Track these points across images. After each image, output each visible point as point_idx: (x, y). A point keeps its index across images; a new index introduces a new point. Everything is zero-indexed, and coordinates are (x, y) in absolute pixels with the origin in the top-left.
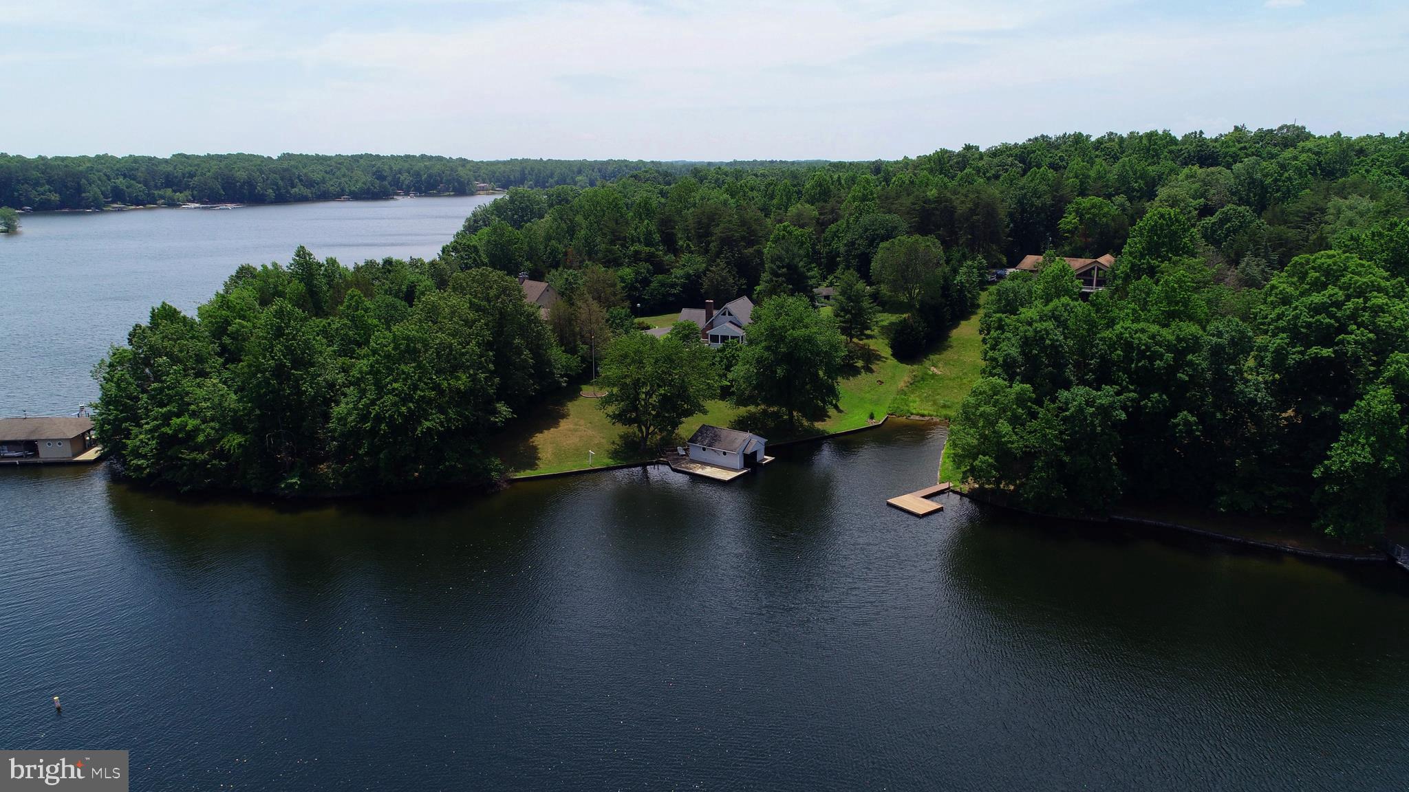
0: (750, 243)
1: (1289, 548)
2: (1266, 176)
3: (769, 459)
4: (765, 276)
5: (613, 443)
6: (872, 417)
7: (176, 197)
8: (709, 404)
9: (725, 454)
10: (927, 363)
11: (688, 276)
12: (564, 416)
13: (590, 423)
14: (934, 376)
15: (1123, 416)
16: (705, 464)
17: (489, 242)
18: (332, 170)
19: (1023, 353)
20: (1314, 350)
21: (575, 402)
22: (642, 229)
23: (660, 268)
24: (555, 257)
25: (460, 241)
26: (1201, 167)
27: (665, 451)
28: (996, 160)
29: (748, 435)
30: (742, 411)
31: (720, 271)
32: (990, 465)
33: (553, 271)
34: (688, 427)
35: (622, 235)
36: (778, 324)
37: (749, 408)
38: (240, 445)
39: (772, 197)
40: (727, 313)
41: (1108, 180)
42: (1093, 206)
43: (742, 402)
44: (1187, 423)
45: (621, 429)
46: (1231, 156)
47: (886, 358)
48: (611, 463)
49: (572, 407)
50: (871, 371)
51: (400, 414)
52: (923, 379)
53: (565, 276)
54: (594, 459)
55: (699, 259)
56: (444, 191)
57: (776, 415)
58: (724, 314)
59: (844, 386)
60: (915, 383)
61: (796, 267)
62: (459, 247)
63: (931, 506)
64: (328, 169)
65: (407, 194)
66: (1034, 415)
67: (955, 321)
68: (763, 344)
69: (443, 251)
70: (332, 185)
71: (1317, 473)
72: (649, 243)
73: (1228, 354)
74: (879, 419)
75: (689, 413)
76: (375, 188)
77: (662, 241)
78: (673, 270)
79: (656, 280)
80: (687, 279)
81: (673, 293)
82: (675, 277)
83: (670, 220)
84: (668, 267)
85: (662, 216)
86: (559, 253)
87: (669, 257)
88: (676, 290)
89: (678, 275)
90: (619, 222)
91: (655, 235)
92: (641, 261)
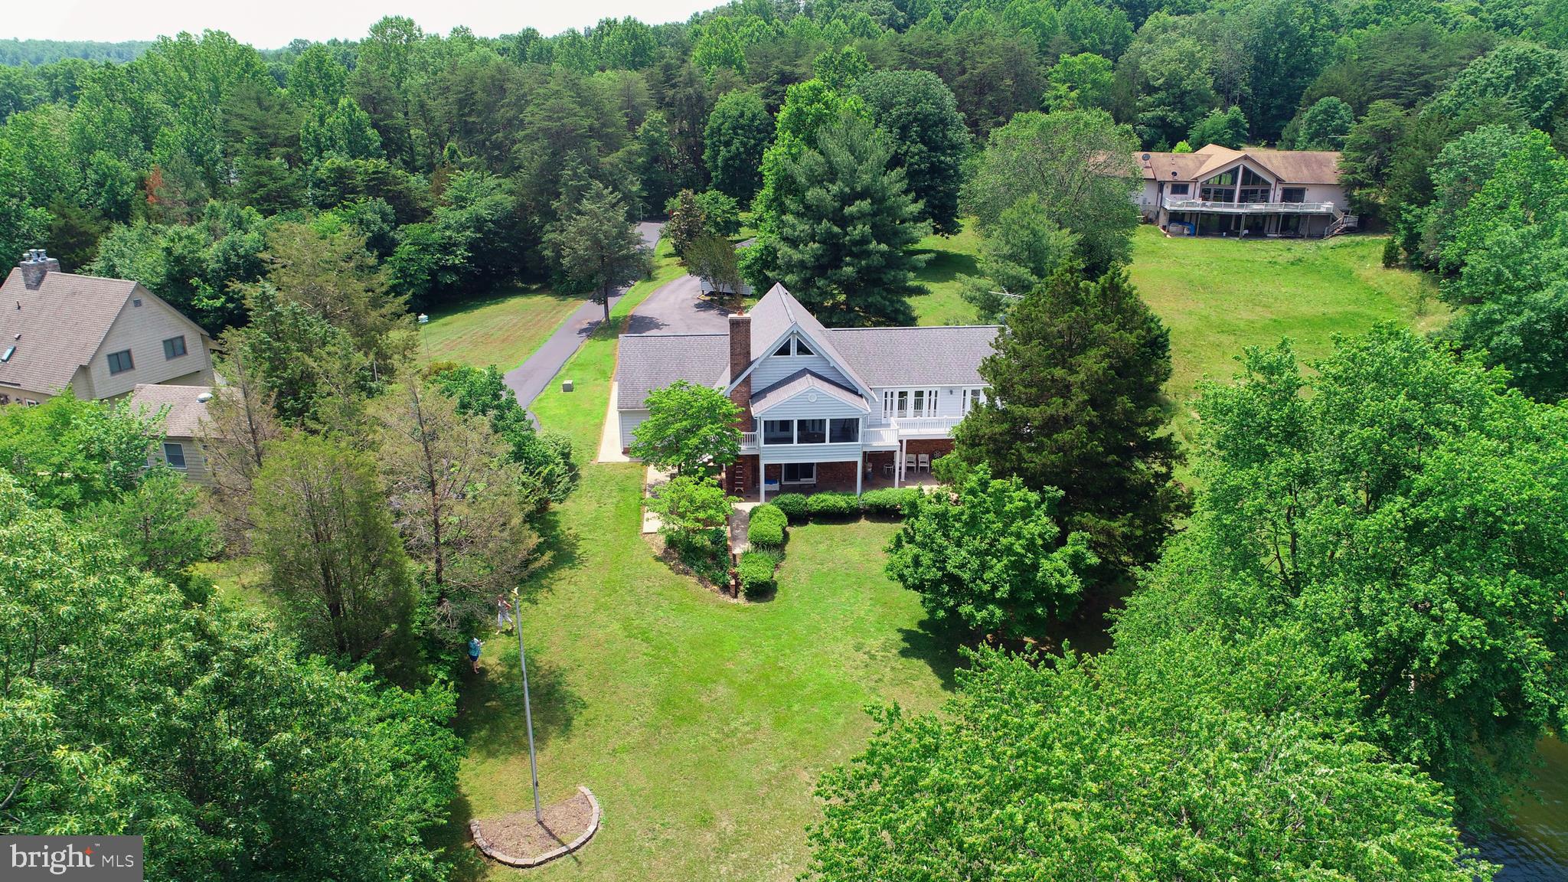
11: (478, 223)
22: (336, 119)
23: (407, 209)
24: (113, 192)
33: (119, 229)
35: (285, 133)
40: (793, 348)
53: (164, 244)
58: (786, 350)
72: (357, 149)
77: (383, 146)
78: (439, 211)
79: (407, 238)
80: (478, 229)
81: (454, 265)
82: (447, 227)
83: (386, 98)
84: (424, 205)
85: (368, 91)
86: (123, 183)
87: (416, 182)
88: (457, 259)
89: (452, 222)
90: (267, 104)
91: (371, 132)
92: (358, 193)
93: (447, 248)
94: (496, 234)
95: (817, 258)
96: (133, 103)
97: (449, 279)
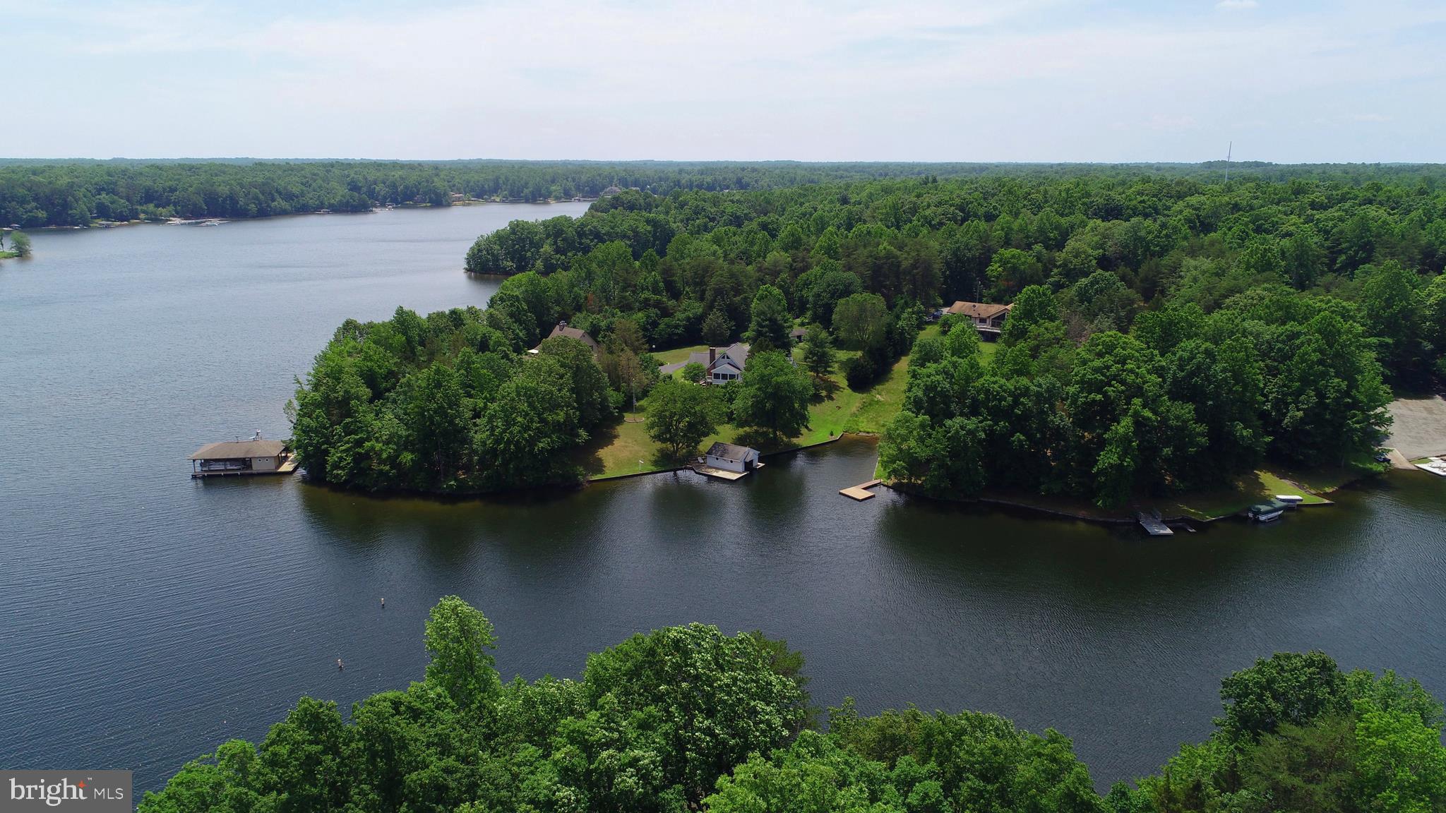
0: (737, 293)
1: (1081, 516)
2: (1149, 233)
3: (761, 465)
4: (753, 325)
5: (654, 455)
6: (832, 435)
7: (158, 213)
8: (719, 428)
9: (732, 462)
10: (874, 392)
11: (688, 319)
12: (616, 437)
13: (636, 441)
14: (878, 402)
15: (983, 436)
16: (718, 469)
18: (308, 182)
19: (925, 394)
20: (1092, 396)
21: (622, 426)
22: (650, 279)
23: (666, 313)
24: (578, 302)
26: (1103, 221)
27: (689, 461)
28: (940, 210)
29: (747, 449)
30: (741, 431)
31: (715, 319)
32: (903, 467)
33: (578, 314)
34: (706, 443)
35: (633, 283)
36: (766, 372)
37: (745, 429)
38: (412, 459)
39: (752, 243)
40: (726, 357)
41: (1028, 231)
42: (1013, 256)
43: (741, 425)
44: (1019, 441)
45: (659, 445)
46: (1131, 209)
47: (844, 389)
48: (654, 469)
49: (620, 430)
50: (832, 399)
51: (525, 439)
52: (870, 404)
53: (591, 320)
54: (643, 466)
55: (697, 304)
56: (420, 203)
57: (765, 434)
58: (724, 358)
59: (813, 411)
60: (864, 408)
61: (776, 320)
63: (868, 494)
64: (304, 181)
65: (383, 205)
66: (930, 436)
67: (897, 358)
68: (757, 386)
70: (311, 199)
71: (1095, 470)
72: (656, 291)
73: (1045, 397)
74: (837, 436)
75: (706, 435)
76: (354, 201)
77: (664, 290)
78: (677, 314)
79: (663, 323)
80: (688, 321)
82: (678, 320)
84: (672, 311)
85: (664, 269)
86: (581, 298)
87: (672, 303)
88: (679, 331)
89: (680, 318)
90: (629, 271)
91: (661, 284)
92: (651, 306)
93: (677, 327)
94: (692, 324)
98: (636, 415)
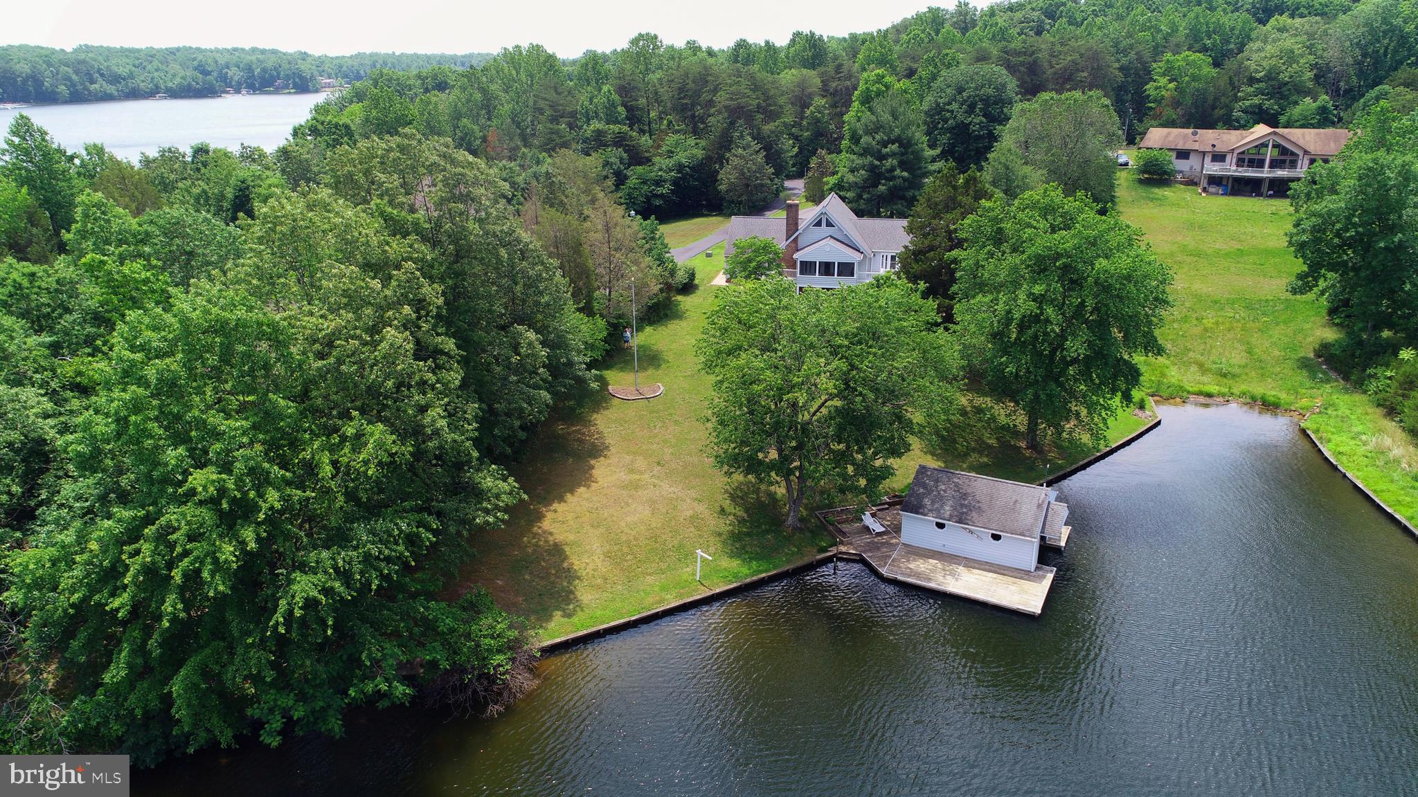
9: (997, 538)
11: (680, 167)
12: (597, 451)
13: (659, 464)
17: (367, 120)
18: (142, 64)
21: (606, 412)
22: (600, 100)
23: (637, 157)
25: (323, 118)
35: (569, 109)
40: (824, 223)
42: (1192, 65)
49: (604, 427)
55: (694, 141)
56: (283, 88)
58: (819, 224)
62: (320, 127)
64: (137, 63)
65: (238, 91)
69: (295, 133)
70: (143, 81)
72: (611, 119)
76: (197, 84)
77: (627, 118)
78: (656, 159)
79: (635, 175)
80: (679, 172)
81: (662, 194)
82: (661, 170)
83: (634, 88)
84: (647, 155)
85: (622, 82)
86: (476, 138)
87: (645, 140)
88: (665, 190)
89: (664, 167)
90: (560, 90)
91: (620, 109)
92: (608, 146)
93: (659, 182)
94: (691, 176)
95: (865, 181)
96: (484, 91)
97: (658, 202)
98: (641, 376)
